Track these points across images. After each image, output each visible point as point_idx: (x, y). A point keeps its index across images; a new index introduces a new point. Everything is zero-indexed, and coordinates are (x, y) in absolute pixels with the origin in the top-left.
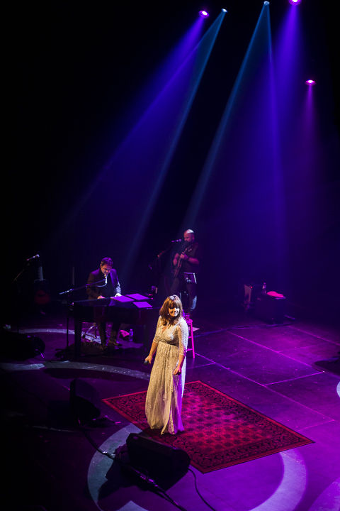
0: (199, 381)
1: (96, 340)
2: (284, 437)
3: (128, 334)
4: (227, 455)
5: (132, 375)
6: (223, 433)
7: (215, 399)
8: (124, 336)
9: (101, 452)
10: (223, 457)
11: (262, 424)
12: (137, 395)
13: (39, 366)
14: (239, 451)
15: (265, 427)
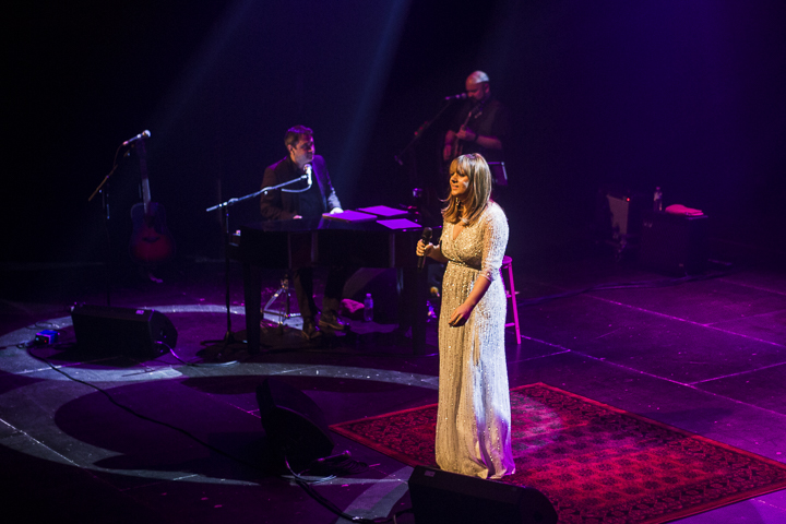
0: (541, 384)
1: (289, 323)
2: (754, 472)
3: (361, 305)
4: (635, 508)
5: (387, 380)
6: (617, 472)
7: (584, 413)
8: (352, 310)
9: (349, 518)
10: (626, 513)
11: (702, 452)
12: (406, 414)
13: (169, 373)
14: (660, 500)
15: (708, 456)
